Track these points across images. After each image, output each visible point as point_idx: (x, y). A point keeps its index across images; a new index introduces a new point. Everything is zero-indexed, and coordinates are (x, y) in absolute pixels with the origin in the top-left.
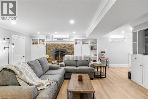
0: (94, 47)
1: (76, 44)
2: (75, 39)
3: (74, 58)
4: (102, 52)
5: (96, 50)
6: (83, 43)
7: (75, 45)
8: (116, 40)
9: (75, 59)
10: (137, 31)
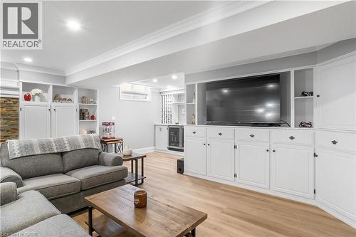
0: (87, 110)
1: (28, 98)
2: (24, 84)
3: (51, 148)
4: (108, 124)
5: (93, 118)
6: (56, 98)
7: (22, 103)
8: (132, 95)
9: (56, 151)
10: (196, 83)
